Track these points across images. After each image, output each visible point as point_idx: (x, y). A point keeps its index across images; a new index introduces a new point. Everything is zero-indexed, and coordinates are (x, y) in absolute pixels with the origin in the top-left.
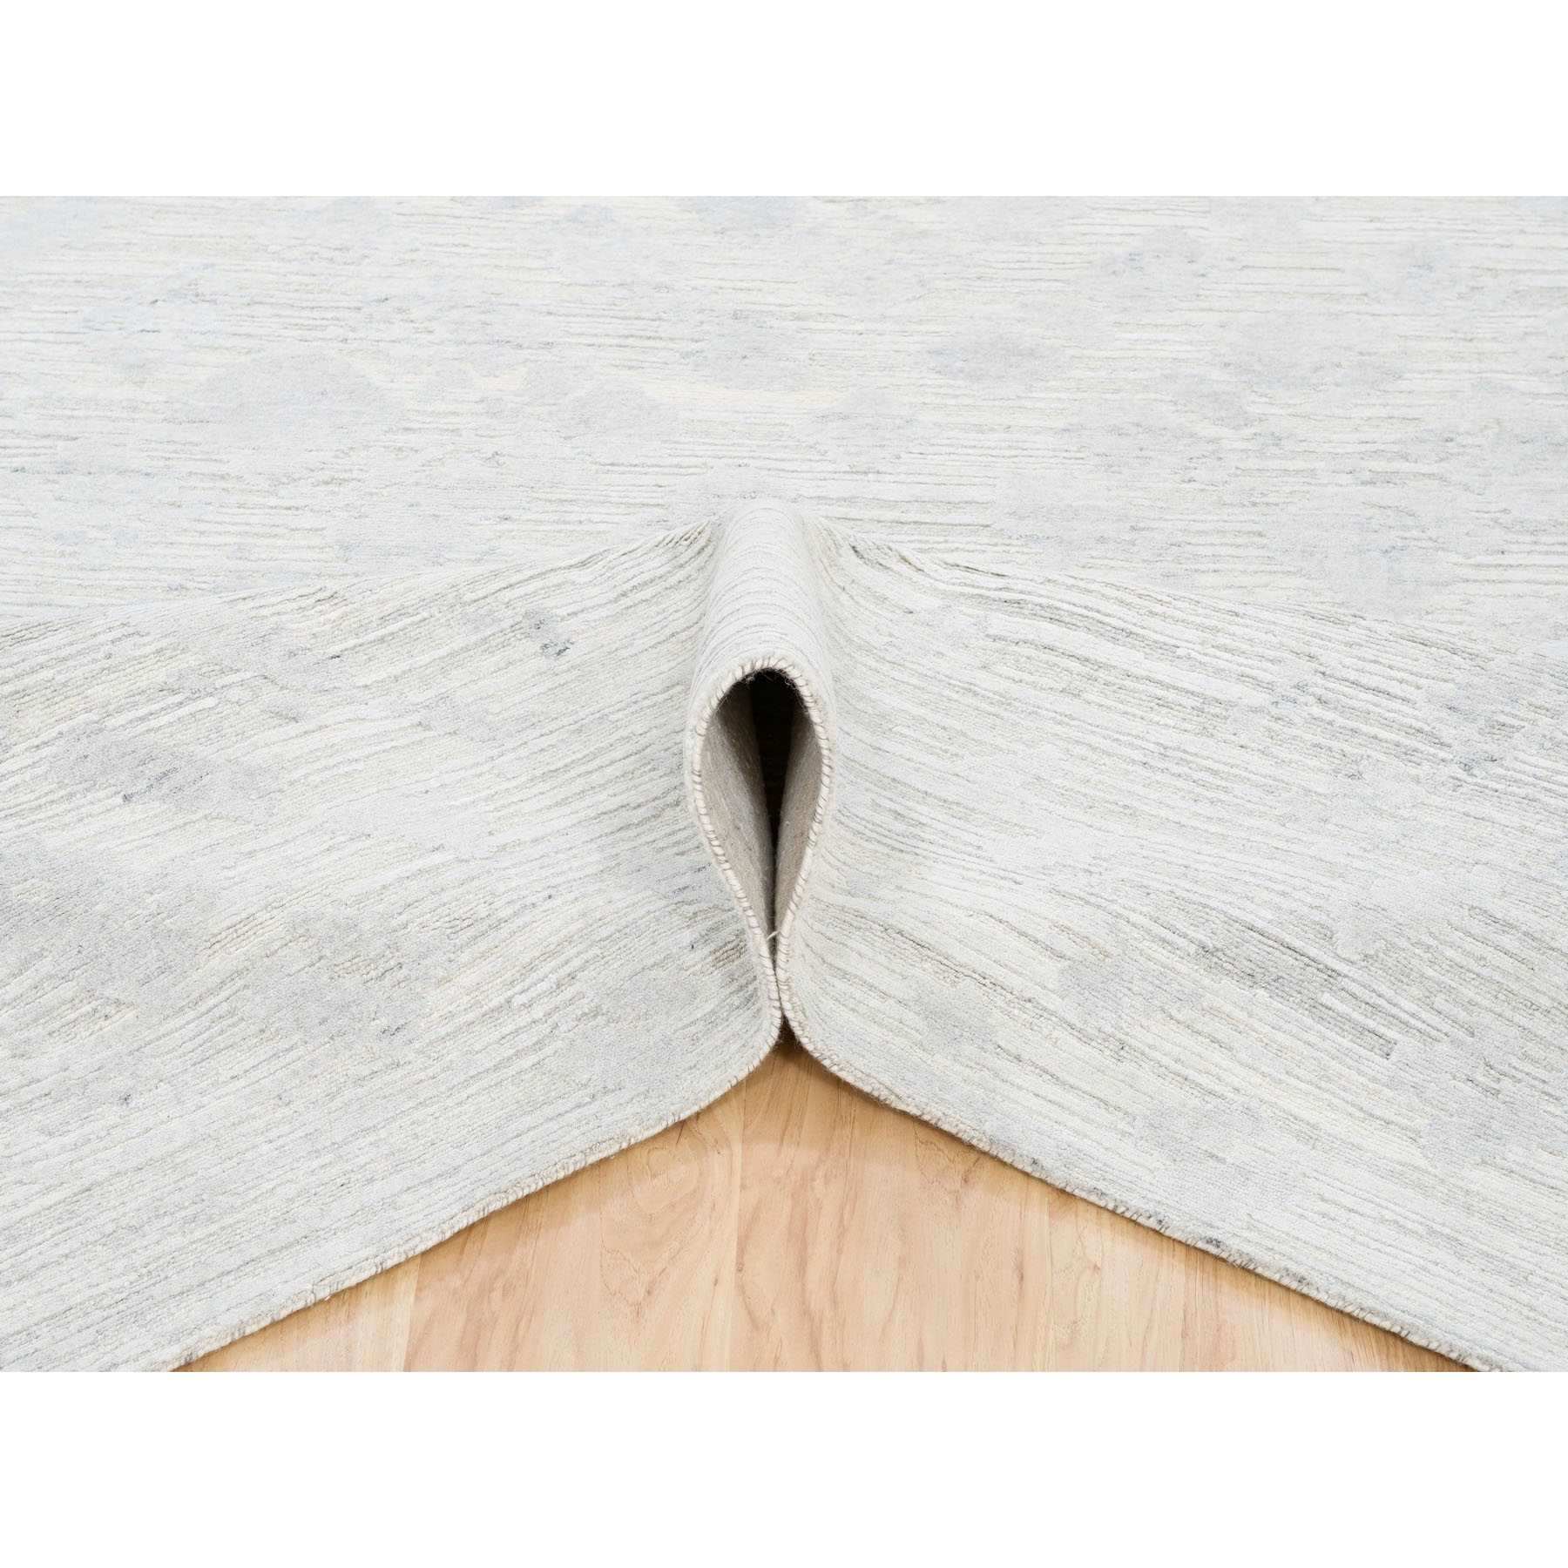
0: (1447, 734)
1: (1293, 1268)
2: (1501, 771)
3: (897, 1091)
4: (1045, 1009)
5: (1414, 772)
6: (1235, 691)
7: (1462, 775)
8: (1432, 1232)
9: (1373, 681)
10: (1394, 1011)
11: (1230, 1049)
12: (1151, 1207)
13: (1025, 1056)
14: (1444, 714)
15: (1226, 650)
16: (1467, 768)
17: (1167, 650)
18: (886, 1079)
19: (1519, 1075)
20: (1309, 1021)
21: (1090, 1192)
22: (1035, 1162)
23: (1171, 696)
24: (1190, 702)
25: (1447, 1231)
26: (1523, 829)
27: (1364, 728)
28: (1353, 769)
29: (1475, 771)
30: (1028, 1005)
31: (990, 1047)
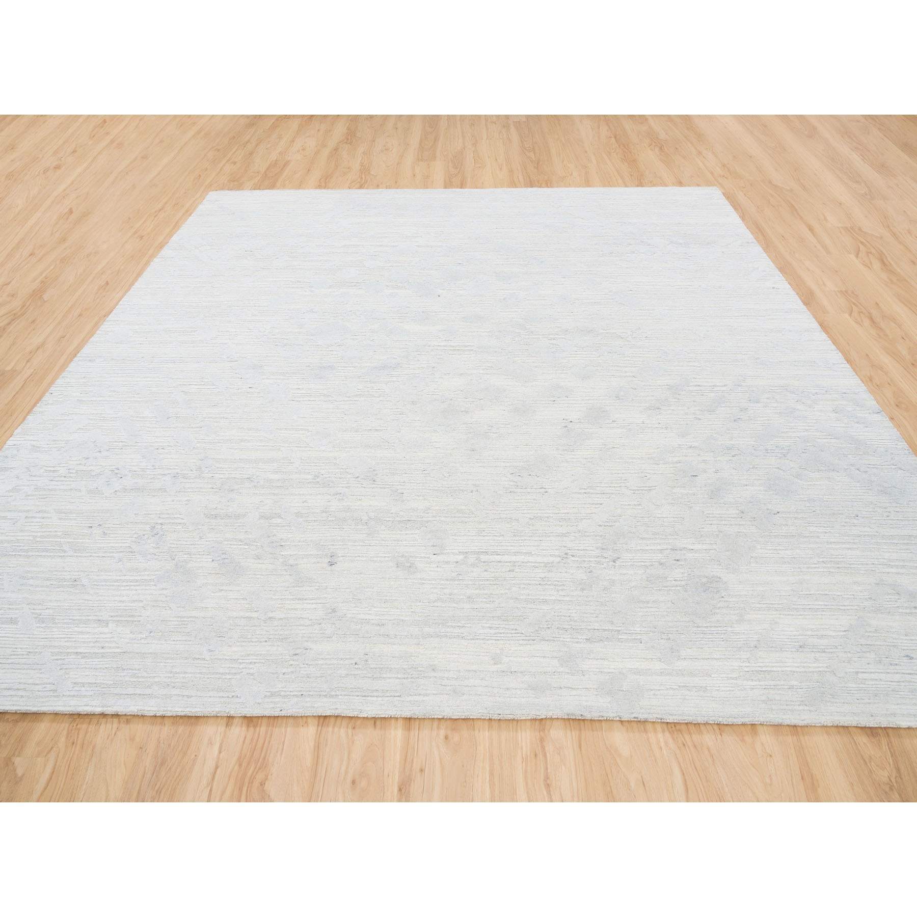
0: (605, 555)
1: (658, 716)
2: (622, 560)
3: (537, 714)
4: (559, 672)
5: (603, 566)
6: (551, 559)
7: (614, 564)
8: (679, 686)
9: (582, 548)
10: (636, 632)
11: (607, 659)
12: (615, 715)
13: (562, 686)
14: (602, 551)
15: (544, 550)
16: (614, 562)
17: (529, 554)
18: (533, 712)
19: (671, 632)
20: (620, 644)
21: (599, 717)
22: (582, 715)
23: (537, 565)
24: (542, 565)
25: (682, 684)
26: (635, 573)
27: (586, 559)
28: (589, 570)
29: (617, 562)
30: (555, 673)
31: (552, 689)
